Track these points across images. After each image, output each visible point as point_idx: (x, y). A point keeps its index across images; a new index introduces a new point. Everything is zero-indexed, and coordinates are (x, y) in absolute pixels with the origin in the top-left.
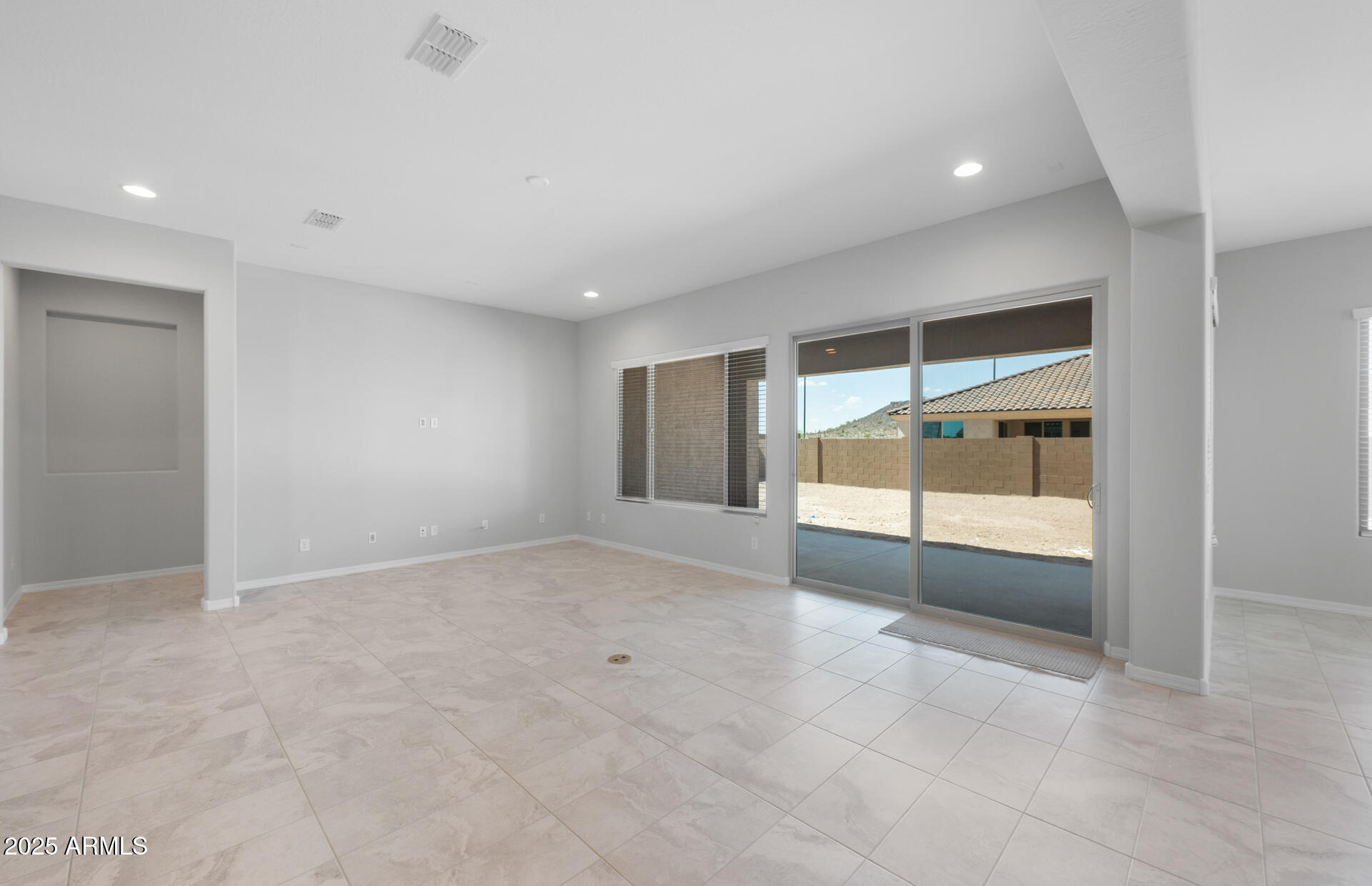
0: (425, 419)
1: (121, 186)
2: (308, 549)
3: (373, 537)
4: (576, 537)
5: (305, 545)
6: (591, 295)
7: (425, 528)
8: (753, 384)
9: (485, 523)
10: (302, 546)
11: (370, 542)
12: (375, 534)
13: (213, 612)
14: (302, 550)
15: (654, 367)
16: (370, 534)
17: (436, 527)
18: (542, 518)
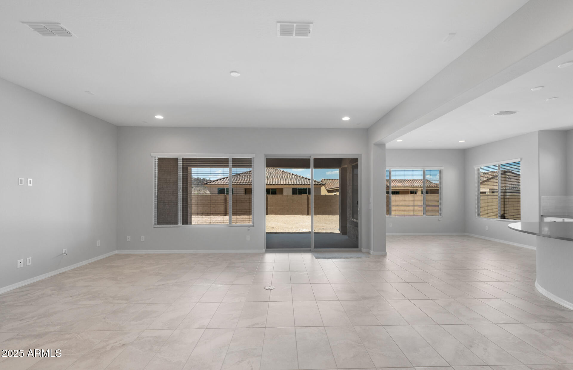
4: (116, 252)
7: (22, 261)
8: (190, 169)
15: (181, 159)
17: (31, 258)
18: (98, 243)
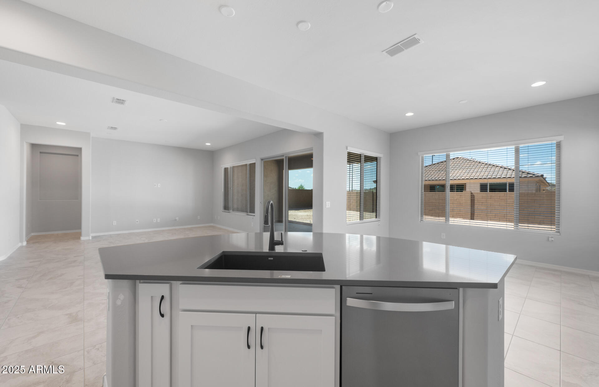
0: (156, 184)
1: (56, 122)
2: (116, 224)
3: (137, 221)
4: (212, 224)
5: (115, 223)
6: (208, 144)
7: (155, 219)
9: (177, 218)
10: (114, 223)
11: (136, 223)
12: (138, 220)
13: (82, 240)
14: (114, 225)
15: (230, 168)
16: (136, 220)
17: (159, 219)
18: (199, 217)
